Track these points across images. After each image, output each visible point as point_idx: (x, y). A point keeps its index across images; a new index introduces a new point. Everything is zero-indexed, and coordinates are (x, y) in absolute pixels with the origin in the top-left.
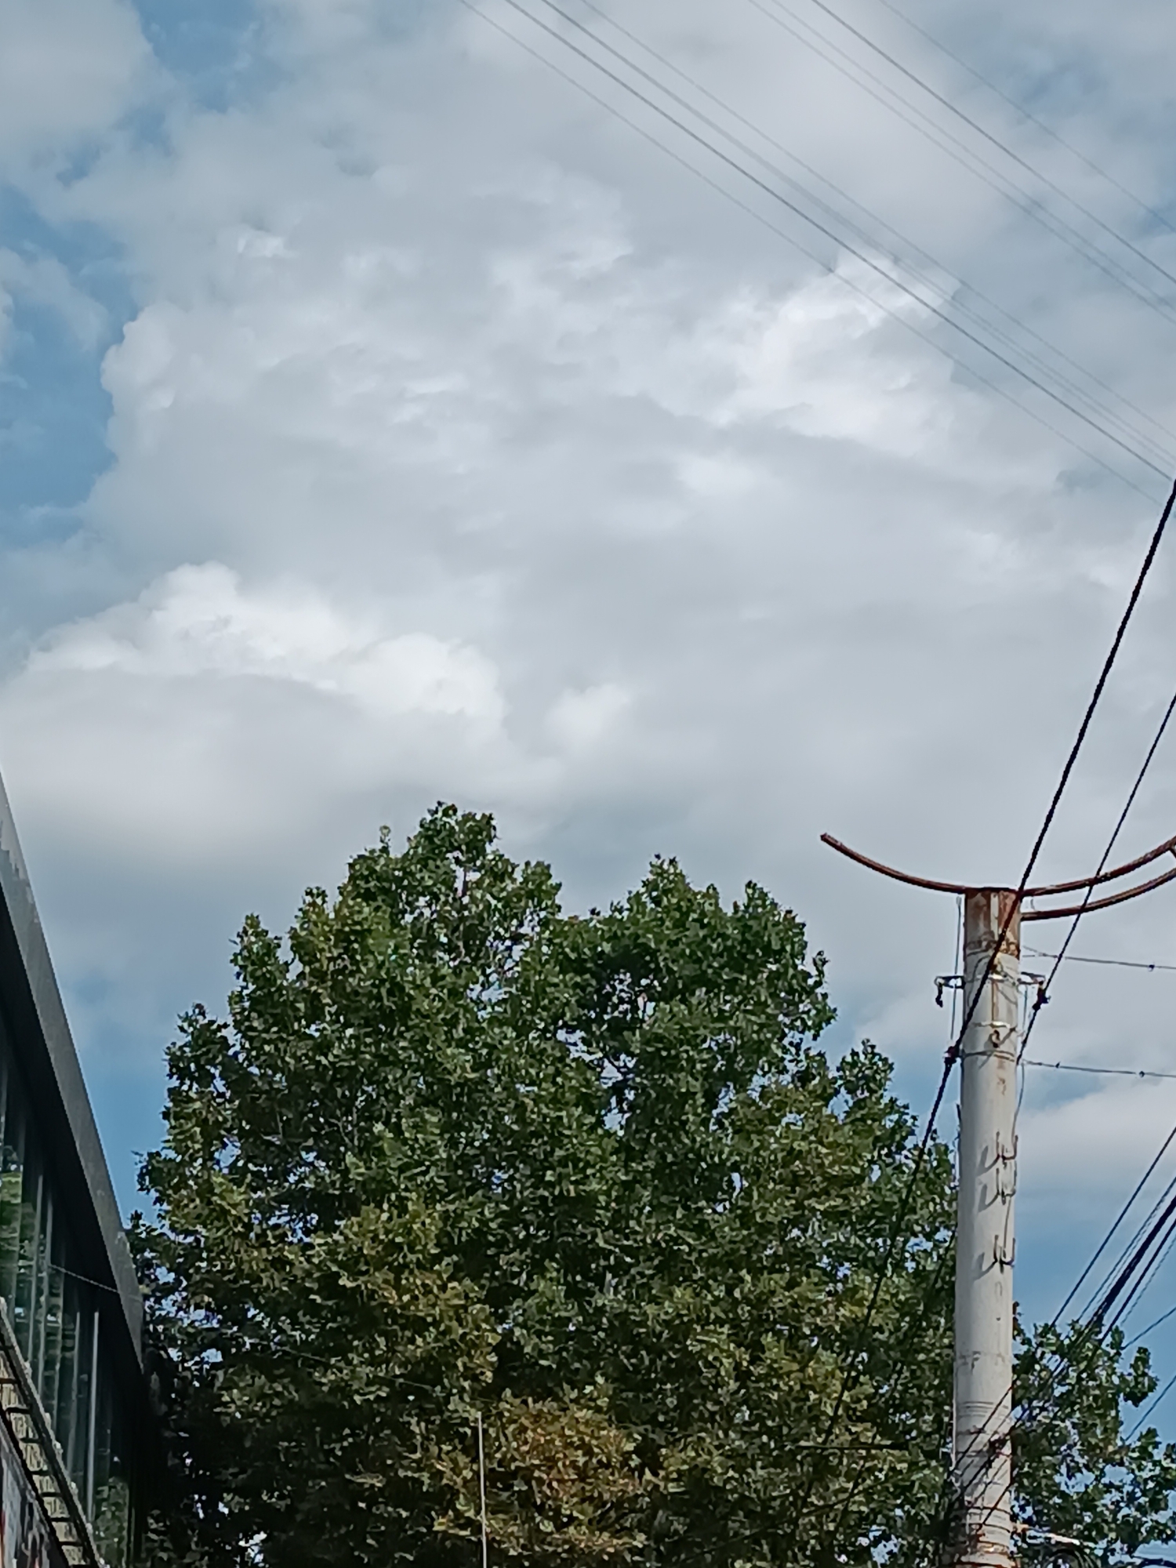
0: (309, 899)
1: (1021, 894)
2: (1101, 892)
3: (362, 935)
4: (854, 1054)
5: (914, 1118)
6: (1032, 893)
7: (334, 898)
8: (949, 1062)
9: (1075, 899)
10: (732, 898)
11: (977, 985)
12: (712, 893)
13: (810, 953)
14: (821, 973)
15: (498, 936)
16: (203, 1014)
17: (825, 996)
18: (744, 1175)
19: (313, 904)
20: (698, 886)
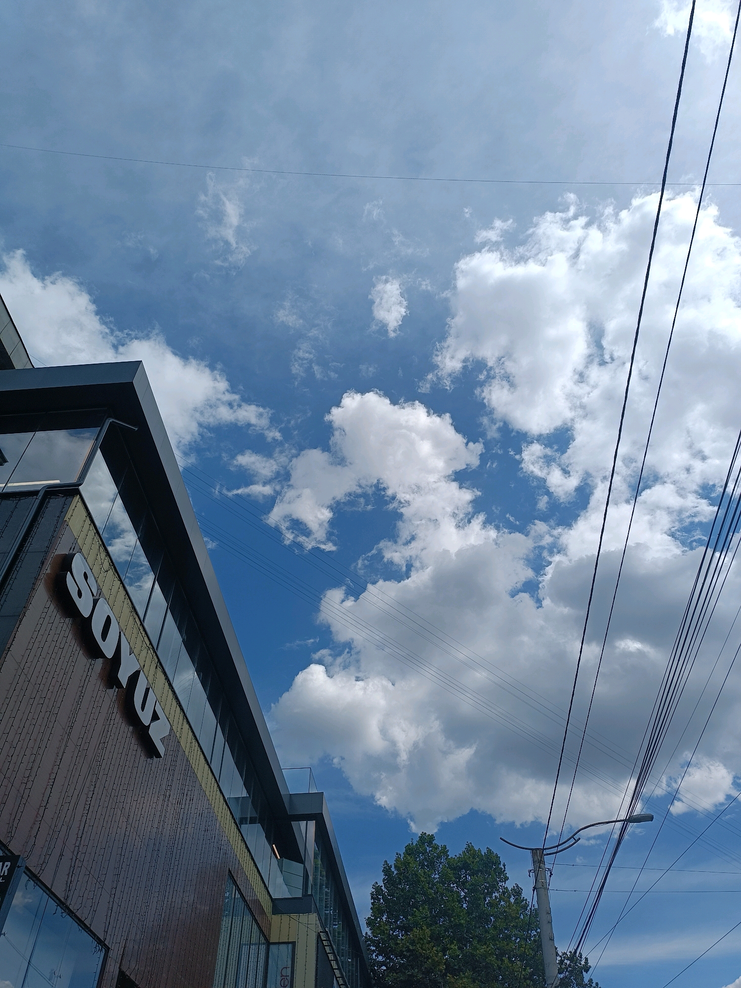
0: (397, 856)
1: (544, 849)
2: (560, 848)
3: (409, 863)
4: (514, 887)
5: (529, 902)
6: (546, 849)
7: (402, 856)
8: (534, 890)
9: (555, 850)
10: (484, 851)
11: (537, 871)
12: (479, 850)
13: (502, 864)
14: (505, 868)
15: (437, 862)
16: (377, 884)
17: (506, 873)
18: (494, 918)
19: (398, 857)
20: (477, 849)
